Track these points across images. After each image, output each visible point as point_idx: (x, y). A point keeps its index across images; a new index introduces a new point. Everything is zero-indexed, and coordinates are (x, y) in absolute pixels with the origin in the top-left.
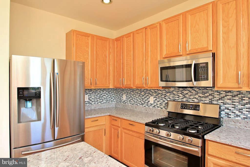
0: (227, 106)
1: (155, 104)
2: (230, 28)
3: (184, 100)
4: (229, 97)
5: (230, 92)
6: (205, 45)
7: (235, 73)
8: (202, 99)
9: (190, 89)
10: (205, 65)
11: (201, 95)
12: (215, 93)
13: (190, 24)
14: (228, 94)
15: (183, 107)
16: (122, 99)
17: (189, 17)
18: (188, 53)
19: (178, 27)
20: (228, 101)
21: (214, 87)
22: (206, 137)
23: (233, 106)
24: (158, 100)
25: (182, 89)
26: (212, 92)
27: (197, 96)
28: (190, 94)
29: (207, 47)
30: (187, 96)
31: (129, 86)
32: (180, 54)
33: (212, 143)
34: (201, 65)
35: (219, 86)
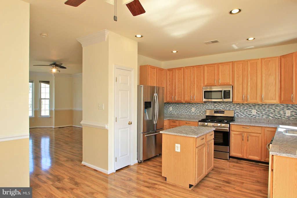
0: (237, 111)
1: (196, 112)
2: (240, 75)
3: (215, 109)
4: (238, 107)
5: (238, 104)
6: (228, 82)
7: (241, 96)
8: (225, 108)
9: (218, 103)
10: (229, 91)
11: (224, 106)
12: (232, 105)
13: (220, 70)
14: (237, 105)
15: (215, 112)
16: (169, 110)
17: (220, 66)
18: (219, 84)
19: (215, 70)
20: (238, 109)
21: (232, 102)
22: (230, 123)
23: (240, 111)
24: (198, 109)
25: (214, 103)
26: (230, 104)
27: (222, 107)
28: (218, 105)
29: (229, 83)
30: (217, 107)
31: (180, 101)
32: (215, 84)
33: (233, 125)
34: (227, 91)
35: (235, 101)
